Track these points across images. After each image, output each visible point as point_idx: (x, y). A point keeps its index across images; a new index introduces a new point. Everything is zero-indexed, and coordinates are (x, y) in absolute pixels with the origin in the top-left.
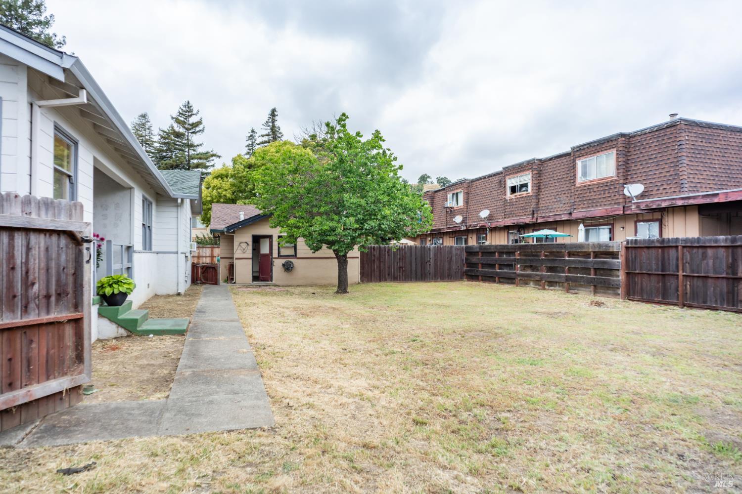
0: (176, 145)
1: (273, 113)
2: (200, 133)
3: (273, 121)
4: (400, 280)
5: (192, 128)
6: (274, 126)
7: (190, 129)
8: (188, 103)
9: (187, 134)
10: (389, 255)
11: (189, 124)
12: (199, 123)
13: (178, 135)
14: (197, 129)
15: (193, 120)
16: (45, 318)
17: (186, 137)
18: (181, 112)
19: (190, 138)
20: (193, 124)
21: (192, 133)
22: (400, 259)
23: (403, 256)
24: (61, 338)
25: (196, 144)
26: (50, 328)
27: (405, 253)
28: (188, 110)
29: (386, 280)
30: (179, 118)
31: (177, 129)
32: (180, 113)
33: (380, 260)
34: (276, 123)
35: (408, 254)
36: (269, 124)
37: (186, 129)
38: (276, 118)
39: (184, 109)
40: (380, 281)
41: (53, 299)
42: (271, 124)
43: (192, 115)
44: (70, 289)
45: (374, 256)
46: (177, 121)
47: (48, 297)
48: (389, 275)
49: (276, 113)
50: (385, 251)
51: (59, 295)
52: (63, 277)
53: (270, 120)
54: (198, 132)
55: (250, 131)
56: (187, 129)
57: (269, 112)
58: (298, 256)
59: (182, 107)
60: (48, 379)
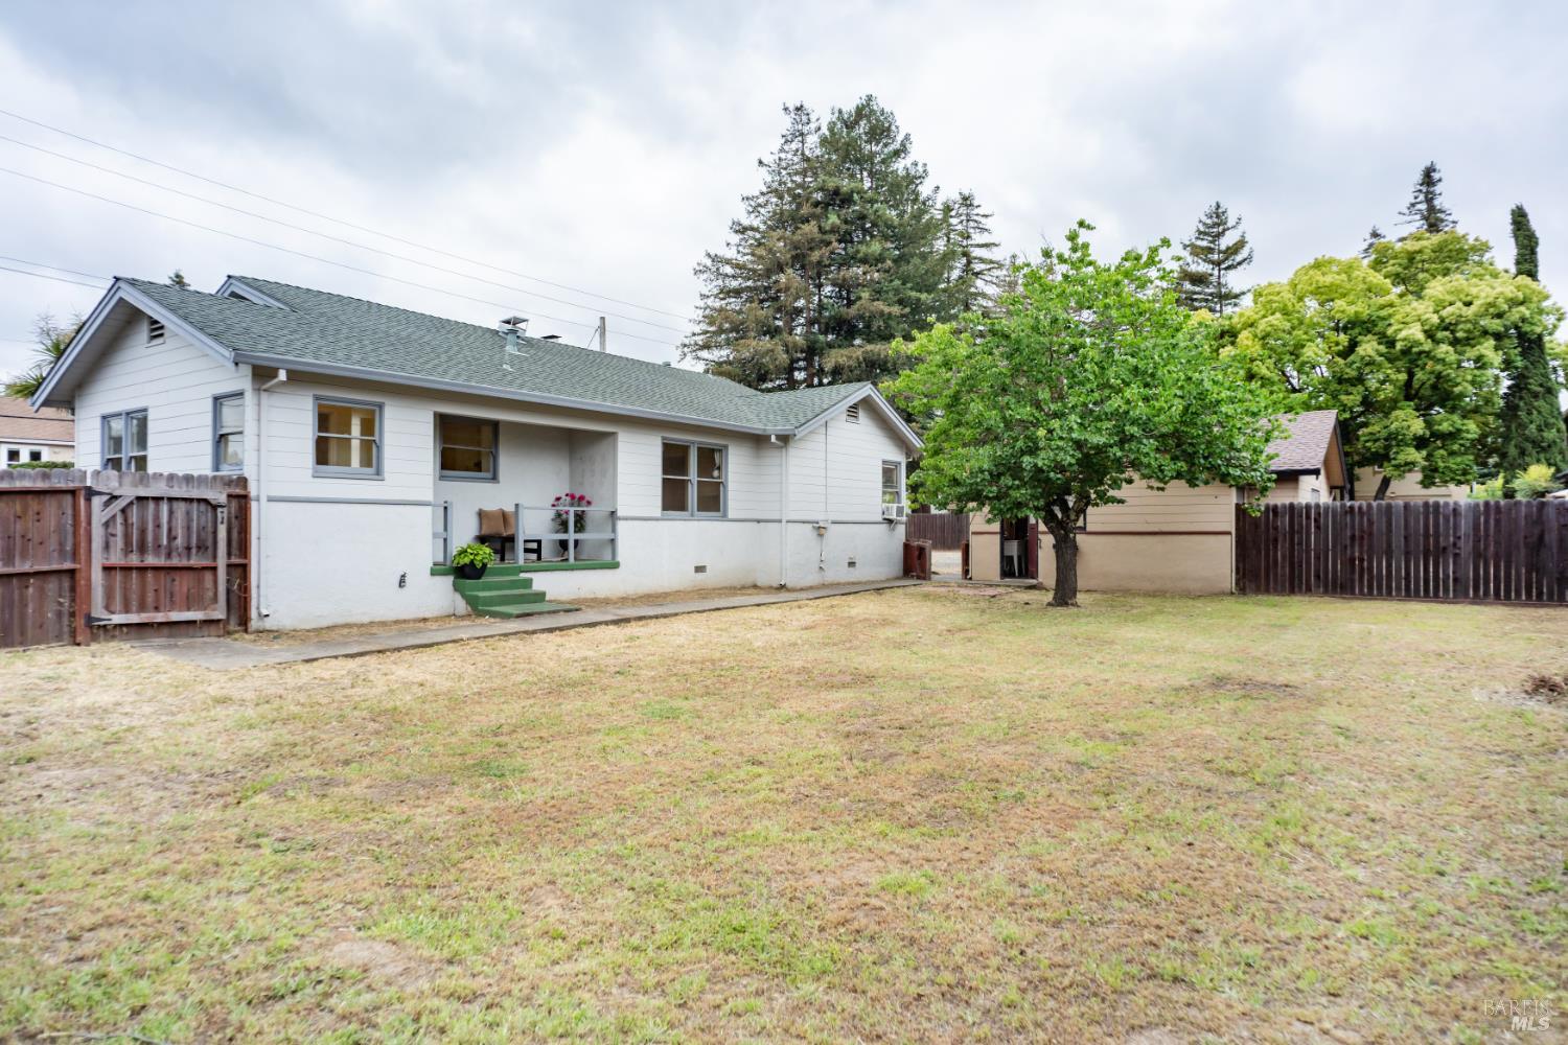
0: (1196, 300)
1: (1429, 178)
2: (1244, 265)
3: (1429, 201)
4: (1353, 593)
5: (1226, 259)
6: (1432, 209)
7: (1223, 261)
8: (1218, 206)
9: (1216, 272)
10: (1318, 527)
11: (1220, 252)
12: (1240, 244)
13: (1199, 279)
14: (1239, 258)
15: (1227, 241)
16: (184, 563)
17: (1214, 279)
18: (1202, 229)
19: (1223, 281)
20: (1228, 248)
21: (1227, 269)
22: (1353, 537)
23: (1362, 530)
24: (200, 581)
25: (1236, 291)
26: (191, 573)
27: (1370, 523)
28: (1217, 222)
29: (1309, 590)
30: (1199, 243)
31: (1193, 268)
32: (1200, 233)
33: (1292, 540)
34: (1437, 203)
35: (1380, 525)
36: (1419, 206)
37: (1213, 263)
38: (1438, 189)
39: (1209, 221)
40: (1292, 591)
41: (194, 551)
42: (1423, 206)
43: (1224, 230)
44: (210, 543)
45: (1276, 528)
46: (1196, 251)
47: (188, 549)
48: (1318, 577)
49: (1436, 176)
50: (1308, 517)
51: (199, 548)
52: (203, 534)
53: (1422, 197)
54: (1240, 264)
55: (1368, 236)
56: (1218, 264)
57: (1418, 177)
58: (1088, 529)
59: (1204, 219)
60: (189, 609)
